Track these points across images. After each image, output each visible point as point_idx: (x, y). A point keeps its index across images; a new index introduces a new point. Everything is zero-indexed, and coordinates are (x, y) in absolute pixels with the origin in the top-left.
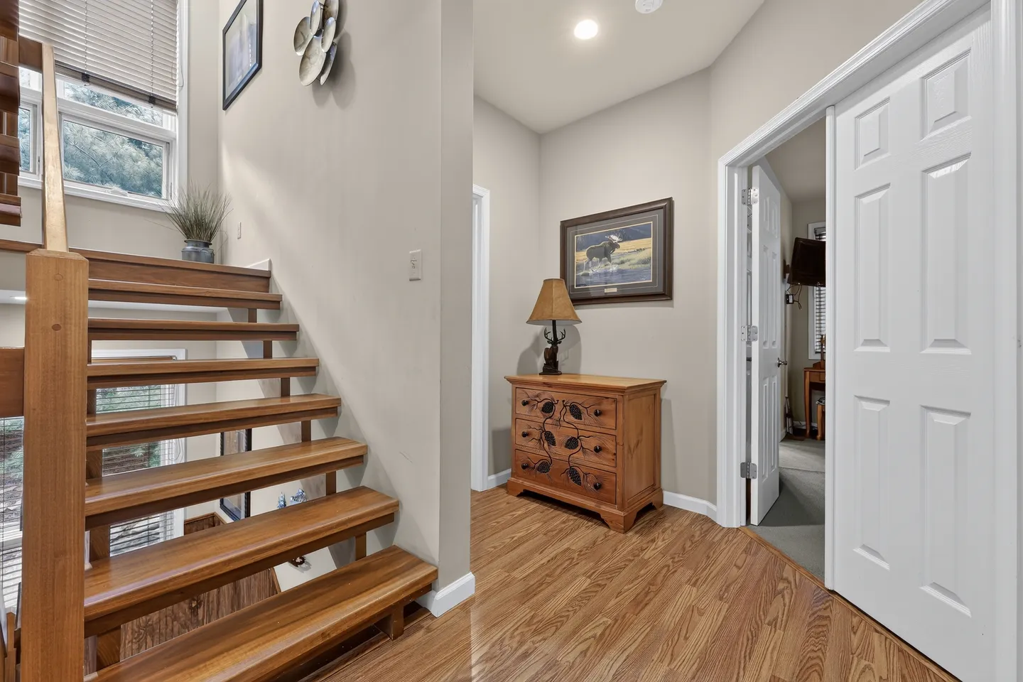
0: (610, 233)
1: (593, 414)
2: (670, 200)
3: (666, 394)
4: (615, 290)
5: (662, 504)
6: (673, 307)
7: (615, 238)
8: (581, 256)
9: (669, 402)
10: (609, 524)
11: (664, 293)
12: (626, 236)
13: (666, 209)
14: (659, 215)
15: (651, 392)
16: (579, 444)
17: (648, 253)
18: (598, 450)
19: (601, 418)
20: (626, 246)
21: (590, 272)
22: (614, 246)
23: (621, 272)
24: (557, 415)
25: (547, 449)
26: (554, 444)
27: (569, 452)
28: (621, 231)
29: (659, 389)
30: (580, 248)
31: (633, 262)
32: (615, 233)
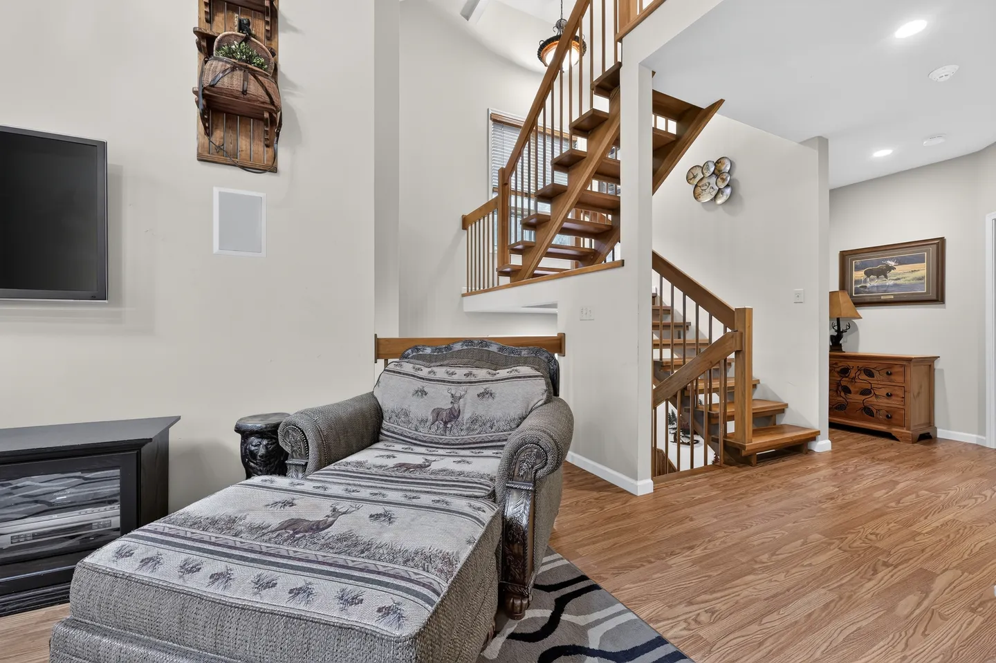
0: (886, 260)
1: (885, 375)
2: (942, 240)
3: (938, 365)
4: (892, 297)
5: (936, 437)
6: (945, 308)
7: (892, 263)
8: (859, 275)
9: (942, 370)
10: (900, 439)
11: (938, 298)
12: (901, 262)
13: (940, 244)
14: (932, 249)
15: (928, 364)
16: (873, 392)
17: (923, 273)
18: (889, 396)
19: (892, 377)
20: (900, 269)
21: (868, 285)
22: (890, 268)
23: (895, 285)
24: (852, 375)
25: (844, 397)
26: (850, 392)
27: (864, 397)
28: (897, 259)
29: (933, 362)
30: (858, 269)
31: (907, 279)
32: (890, 259)
